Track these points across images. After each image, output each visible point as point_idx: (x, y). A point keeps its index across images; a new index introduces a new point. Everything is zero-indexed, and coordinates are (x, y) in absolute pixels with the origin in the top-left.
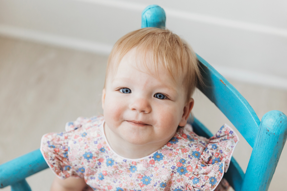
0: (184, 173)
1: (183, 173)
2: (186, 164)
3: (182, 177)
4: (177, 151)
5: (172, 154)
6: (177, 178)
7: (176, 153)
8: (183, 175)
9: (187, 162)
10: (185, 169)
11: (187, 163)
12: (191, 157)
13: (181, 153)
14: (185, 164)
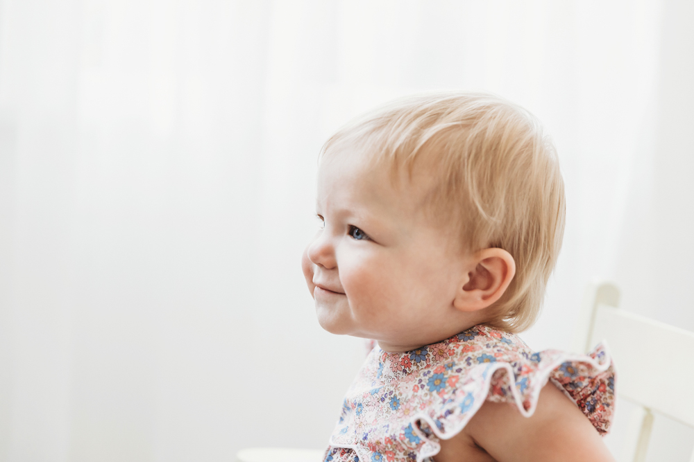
0: (438, 387)
1: (436, 389)
2: (452, 371)
3: (432, 398)
4: (455, 348)
5: (444, 353)
6: (423, 400)
7: (452, 352)
8: (434, 393)
9: (455, 368)
10: (443, 380)
11: (455, 371)
12: (471, 361)
13: (459, 354)
14: (450, 372)
